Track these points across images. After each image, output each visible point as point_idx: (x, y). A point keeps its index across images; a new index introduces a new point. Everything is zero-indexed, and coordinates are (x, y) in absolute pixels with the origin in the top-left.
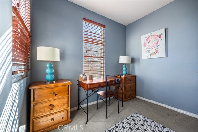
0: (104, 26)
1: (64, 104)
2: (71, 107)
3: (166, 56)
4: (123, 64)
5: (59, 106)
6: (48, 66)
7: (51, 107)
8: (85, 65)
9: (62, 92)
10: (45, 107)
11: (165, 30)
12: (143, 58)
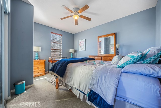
0: (62, 35)
1: (43, 68)
2: (46, 71)
3: (86, 50)
4: (71, 53)
5: (41, 68)
6: (36, 53)
7: (38, 68)
8: (52, 53)
9: (42, 63)
10: (36, 68)
11: (86, 40)
12: (79, 50)
